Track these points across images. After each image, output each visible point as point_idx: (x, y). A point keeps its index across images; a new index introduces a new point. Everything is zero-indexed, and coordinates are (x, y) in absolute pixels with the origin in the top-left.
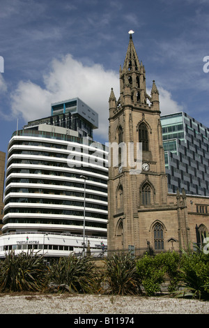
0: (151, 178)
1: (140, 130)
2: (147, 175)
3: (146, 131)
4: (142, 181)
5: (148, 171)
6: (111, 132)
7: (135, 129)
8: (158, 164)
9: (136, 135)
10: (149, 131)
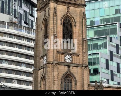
0: (73, 70)
1: (64, 23)
2: (69, 67)
3: (71, 24)
4: (64, 73)
5: (71, 63)
6: (38, 23)
7: (59, 22)
8: (81, 56)
9: (60, 29)
10: (73, 24)
